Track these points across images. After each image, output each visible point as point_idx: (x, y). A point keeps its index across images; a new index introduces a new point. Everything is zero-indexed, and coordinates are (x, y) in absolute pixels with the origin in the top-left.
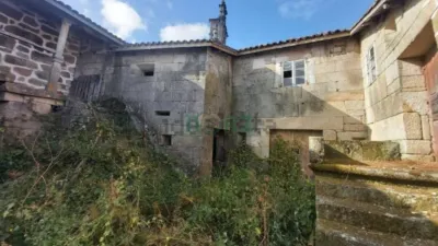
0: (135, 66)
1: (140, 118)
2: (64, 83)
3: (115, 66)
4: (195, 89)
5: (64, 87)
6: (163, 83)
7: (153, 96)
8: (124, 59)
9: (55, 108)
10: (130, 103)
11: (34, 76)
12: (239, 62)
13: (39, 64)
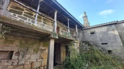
0: (89, 32)
1: (96, 46)
3: (82, 33)
4: (115, 35)
6: (101, 35)
7: (99, 39)
8: (85, 31)
10: (91, 42)
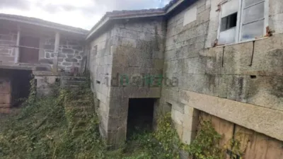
2: (78, 62)
5: (78, 64)
9: (57, 80)
11: (64, 61)
12: (172, 22)
13: (66, 54)
